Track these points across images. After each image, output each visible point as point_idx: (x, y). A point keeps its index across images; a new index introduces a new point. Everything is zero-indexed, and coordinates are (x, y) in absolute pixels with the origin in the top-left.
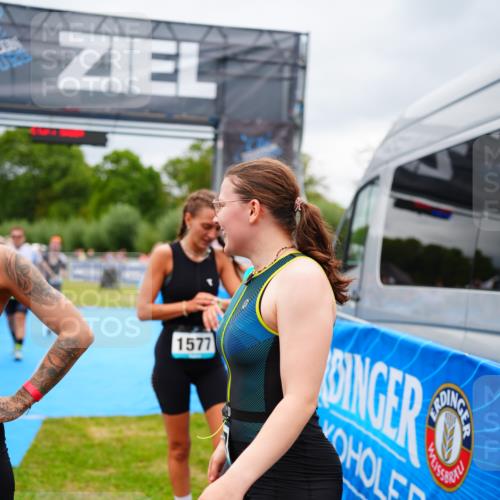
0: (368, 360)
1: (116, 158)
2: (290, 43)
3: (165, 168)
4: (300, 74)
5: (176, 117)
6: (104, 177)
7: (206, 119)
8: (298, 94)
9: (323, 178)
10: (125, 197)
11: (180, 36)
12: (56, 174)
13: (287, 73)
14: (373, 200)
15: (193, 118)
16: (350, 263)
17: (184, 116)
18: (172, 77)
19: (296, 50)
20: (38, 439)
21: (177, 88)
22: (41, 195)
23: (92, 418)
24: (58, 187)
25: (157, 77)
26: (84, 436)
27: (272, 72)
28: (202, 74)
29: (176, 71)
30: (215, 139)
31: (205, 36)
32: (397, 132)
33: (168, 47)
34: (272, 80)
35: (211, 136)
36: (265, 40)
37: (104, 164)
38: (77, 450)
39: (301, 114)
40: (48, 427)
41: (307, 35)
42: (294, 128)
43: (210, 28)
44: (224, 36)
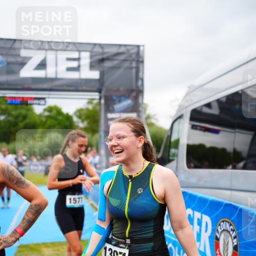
1: (50, 109)
2: (135, 50)
3: (75, 113)
4: (141, 65)
5: (80, 88)
6: (44, 119)
7: (95, 89)
8: (141, 75)
11: (80, 49)
12: (20, 119)
13: (134, 65)
14: (181, 126)
15: (88, 89)
16: (171, 158)
17: (84, 88)
19: (138, 53)
21: (80, 75)
22: (13, 129)
24: (21, 125)
25: (69, 69)
27: (127, 64)
28: (92, 67)
29: (79, 66)
30: (100, 99)
31: (93, 49)
32: (191, 92)
33: (75, 55)
34: (127, 68)
35: (98, 97)
36: (122, 49)
37: (44, 113)
39: (143, 85)
41: (143, 46)
42: (139, 92)
43: (95, 44)
44: (102, 48)
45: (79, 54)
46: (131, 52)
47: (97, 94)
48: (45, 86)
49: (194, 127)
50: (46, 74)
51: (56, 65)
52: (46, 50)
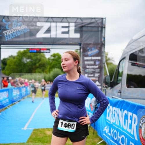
0: (122, 110)
1: (54, 55)
2: (100, 21)
4: (104, 29)
5: (69, 43)
6: (51, 61)
7: (77, 43)
8: (103, 35)
9: (113, 58)
10: (57, 66)
11: (69, 21)
12: (37, 61)
13: (100, 29)
14: (124, 64)
15: (74, 43)
16: (118, 82)
19: (102, 22)
21: (69, 35)
22: (34, 67)
23: (47, 129)
24: (37, 65)
25: (63, 33)
26: (45, 134)
27: (95, 29)
28: (76, 31)
29: (69, 31)
30: (80, 49)
31: (76, 21)
33: (66, 24)
34: (95, 31)
35: (79, 48)
36: (93, 20)
37: (51, 57)
38: (42, 138)
39: (104, 41)
40: (35, 131)
41: (105, 18)
42: (103, 45)
43: (78, 18)
44: (82, 20)
45: (69, 24)
46: (98, 22)
47: (79, 46)
49: (133, 64)
50: (50, 36)
51: (56, 30)
52: (51, 22)
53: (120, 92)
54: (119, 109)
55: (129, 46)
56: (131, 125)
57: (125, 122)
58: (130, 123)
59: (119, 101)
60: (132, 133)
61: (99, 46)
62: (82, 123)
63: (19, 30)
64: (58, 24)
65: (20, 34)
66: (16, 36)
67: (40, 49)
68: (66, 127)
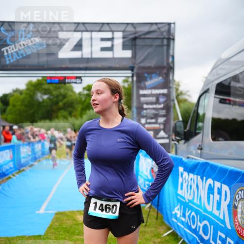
0: (205, 178)
1: (89, 88)
2: (166, 28)
4: (172, 42)
5: (113, 67)
6: (83, 98)
7: (127, 67)
8: (171, 52)
11: (113, 29)
12: (61, 98)
13: (165, 42)
14: (206, 101)
15: (121, 67)
16: (197, 131)
18: (111, 49)
19: (169, 31)
20: (53, 222)
21: (113, 54)
22: (54, 108)
23: (78, 211)
24: (61, 104)
25: (103, 49)
26: (74, 220)
27: (158, 42)
28: (125, 47)
30: (132, 77)
31: (126, 28)
33: (108, 35)
34: (158, 46)
35: (130, 75)
36: (154, 28)
37: (83, 91)
38: (71, 227)
39: (173, 62)
40: (58, 216)
41: (174, 24)
42: (170, 69)
43: (128, 24)
44: (135, 28)
45: (113, 34)
46: (162, 30)
47: (130, 72)
48: (82, 66)
49: (222, 101)
50: (82, 55)
51: (91, 45)
52: (82, 31)
53: (200, 148)
54: (199, 177)
55: (215, 70)
56: (219, 204)
57: (209, 198)
58: (217, 201)
59: (199, 163)
60: (221, 217)
61: (165, 71)
62: (130, 203)
63: (28, 47)
64: (95, 34)
65: (30, 52)
66: (25, 55)
67: (65, 78)
68: (102, 210)
